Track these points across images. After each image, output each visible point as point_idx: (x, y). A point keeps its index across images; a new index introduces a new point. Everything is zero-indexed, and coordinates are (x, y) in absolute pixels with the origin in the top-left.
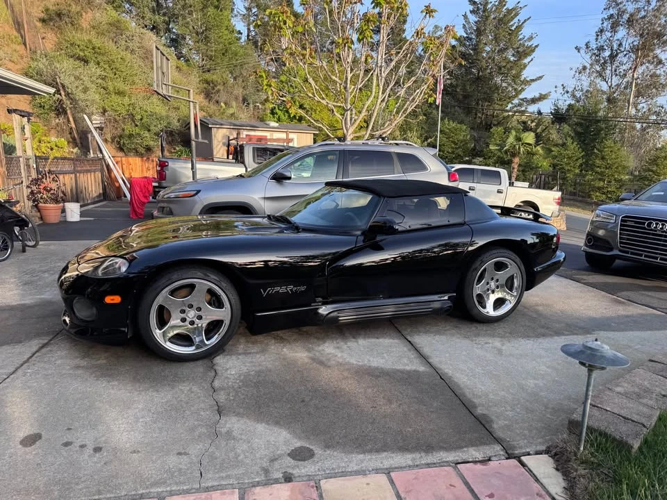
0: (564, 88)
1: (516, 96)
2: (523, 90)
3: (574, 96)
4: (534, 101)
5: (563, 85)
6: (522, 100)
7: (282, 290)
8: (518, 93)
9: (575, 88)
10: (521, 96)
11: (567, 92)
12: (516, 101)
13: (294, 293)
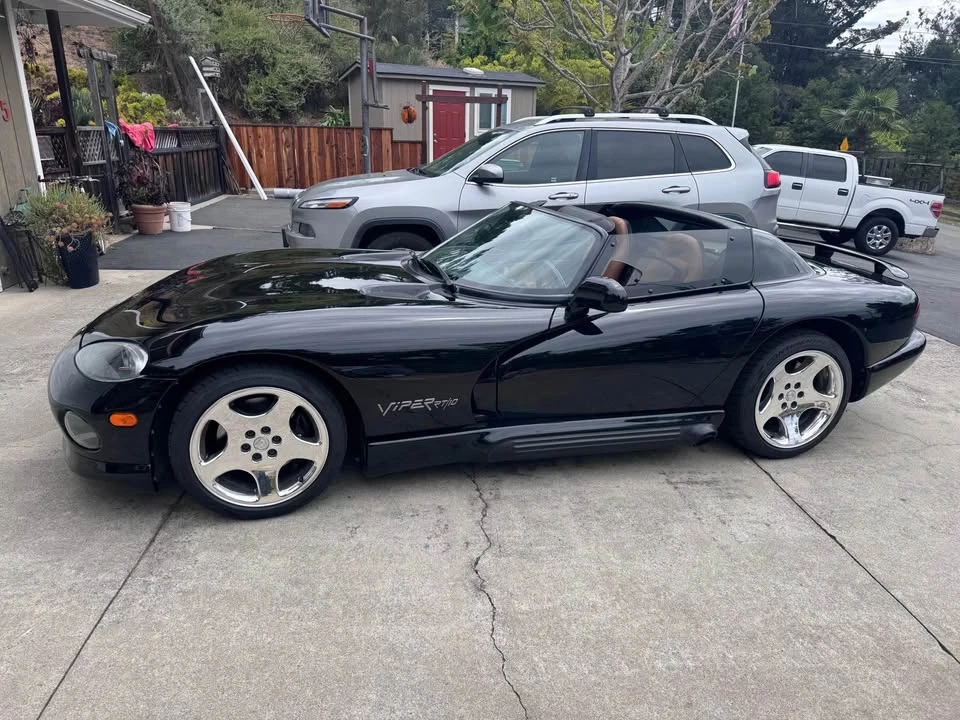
0: (922, 14)
1: (849, 25)
2: (862, 14)
3: (936, 27)
4: (875, 35)
5: (920, 10)
6: (857, 31)
7: (417, 405)
8: (853, 19)
9: (939, 14)
10: (856, 26)
11: (927, 21)
12: (846, 34)
13: (436, 411)
